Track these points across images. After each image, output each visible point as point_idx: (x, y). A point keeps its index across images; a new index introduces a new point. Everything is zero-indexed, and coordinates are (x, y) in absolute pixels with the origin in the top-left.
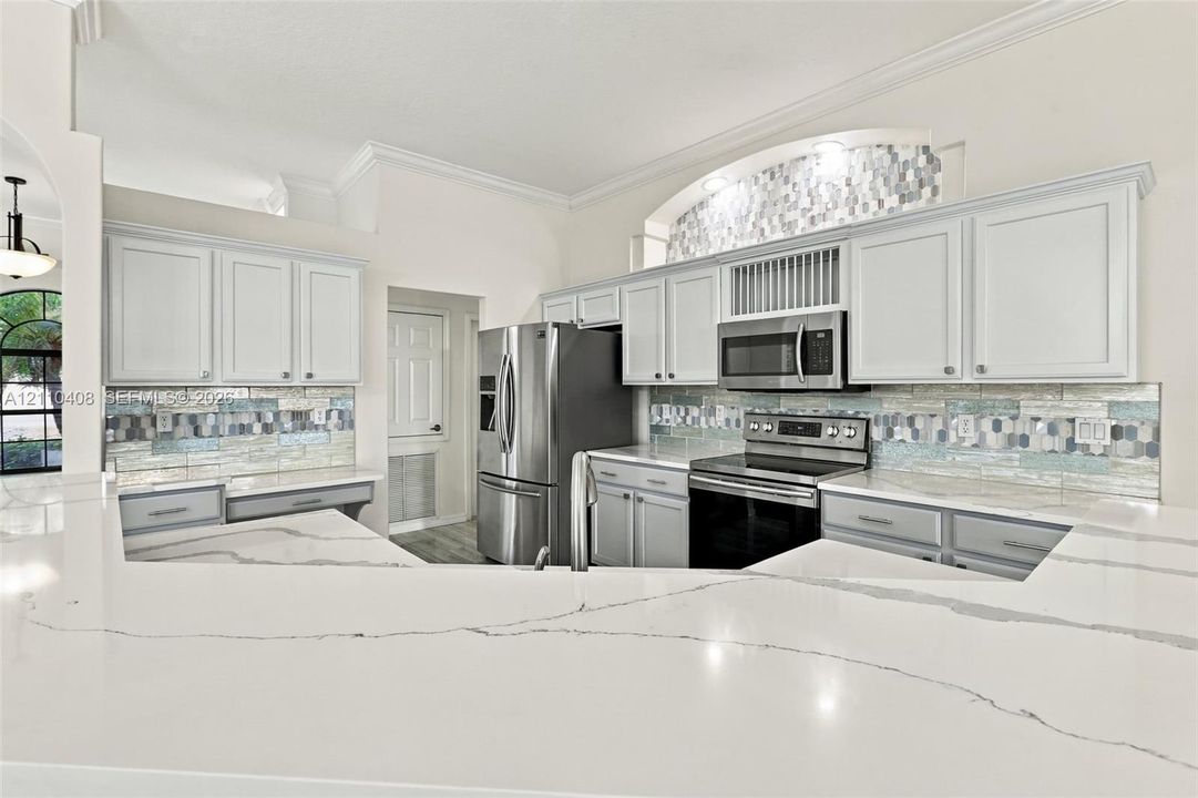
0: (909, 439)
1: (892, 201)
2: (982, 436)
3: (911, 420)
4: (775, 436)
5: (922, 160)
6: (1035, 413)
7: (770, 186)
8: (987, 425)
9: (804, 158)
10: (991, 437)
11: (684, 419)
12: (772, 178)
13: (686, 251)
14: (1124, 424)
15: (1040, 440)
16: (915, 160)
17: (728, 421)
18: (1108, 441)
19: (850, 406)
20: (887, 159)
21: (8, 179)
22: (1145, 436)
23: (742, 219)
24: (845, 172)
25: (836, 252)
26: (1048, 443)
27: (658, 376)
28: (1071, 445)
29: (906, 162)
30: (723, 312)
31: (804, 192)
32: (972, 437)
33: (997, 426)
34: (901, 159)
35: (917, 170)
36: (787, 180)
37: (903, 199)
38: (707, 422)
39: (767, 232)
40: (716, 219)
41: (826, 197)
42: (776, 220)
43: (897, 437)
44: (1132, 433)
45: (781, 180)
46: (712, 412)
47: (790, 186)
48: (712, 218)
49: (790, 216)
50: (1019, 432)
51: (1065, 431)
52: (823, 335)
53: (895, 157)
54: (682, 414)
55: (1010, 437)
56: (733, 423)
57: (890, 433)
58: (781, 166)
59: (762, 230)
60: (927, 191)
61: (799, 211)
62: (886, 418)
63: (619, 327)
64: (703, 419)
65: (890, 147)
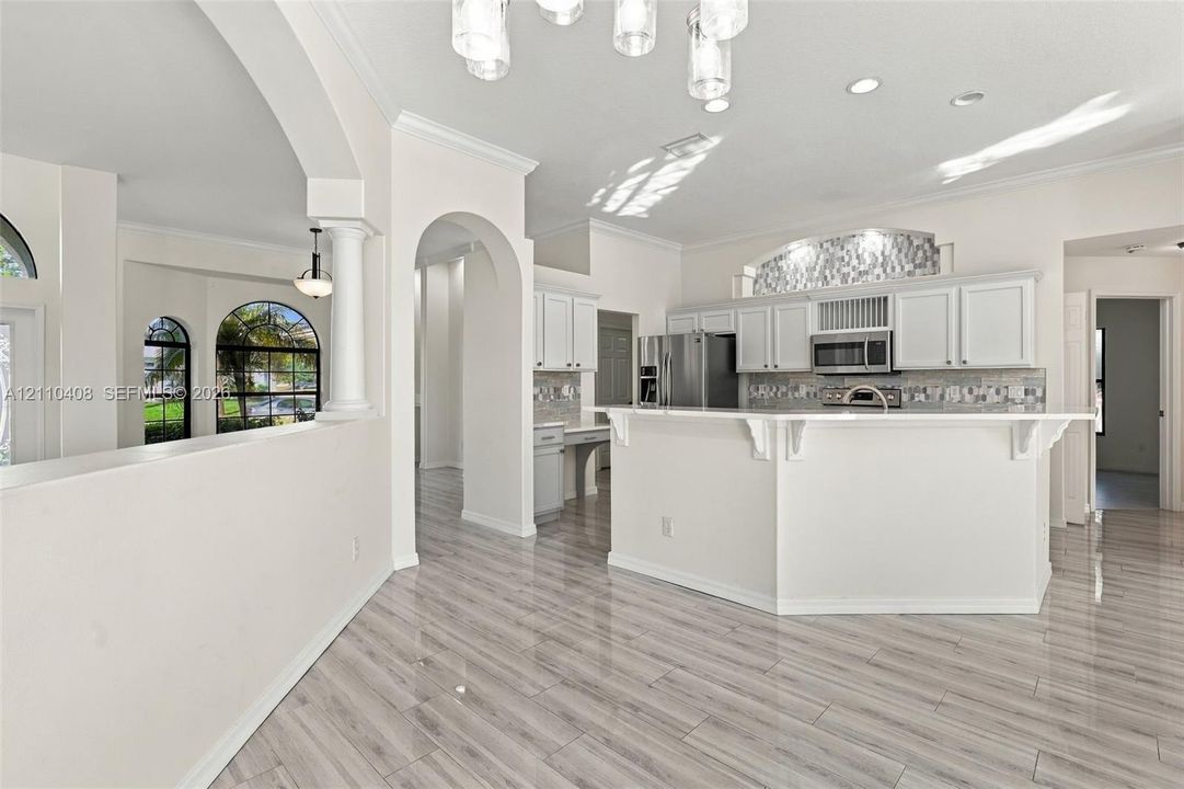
0: (923, 400)
1: (910, 267)
2: (963, 396)
3: (925, 390)
5: (927, 246)
6: (990, 384)
7: (831, 250)
8: (965, 390)
9: (854, 236)
10: (968, 398)
11: (776, 394)
12: (832, 244)
13: (769, 285)
14: (1031, 388)
15: (992, 398)
16: (923, 246)
17: (808, 394)
18: (1023, 396)
19: (889, 383)
20: (906, 244)
21: (311, 230)
22: (1039, 393)
23: (810, 269)
24: (881, 248)
25: (886, 299)
26: (996, 399)
27: (766, 366)
28: (1006, 399)
29: (917, 246)
30: (813, 329)
31: (854, 256)
32: (957, 397)
33: (971, 391)
34: (915, 244)
35: (925, 252)
36: (842, 249)
37: (915, 267)
38: (793, 394)
40: (792, 267)
41: (868, 261)
42: (835, 271)
43: (917, 399)
44: (1034, 392)
45: (839, 247)
46: (796, 388)
47: (845, 251)
48: (788, 267)
49: (845, 270)
50: (981, 393)
51: (1003, 392)
52: (879, 344)
53: (911, 243)
54: (775, 389)
55: (977, 396)
56: (812, 396)
57: (912, 397)
58: (838, 239)
59: (826, 277)
60: (929, 263)
61: (850, 268)
62: (910, 388)
63: (734, 336)
64: (790, 393)
65: (909, 236)
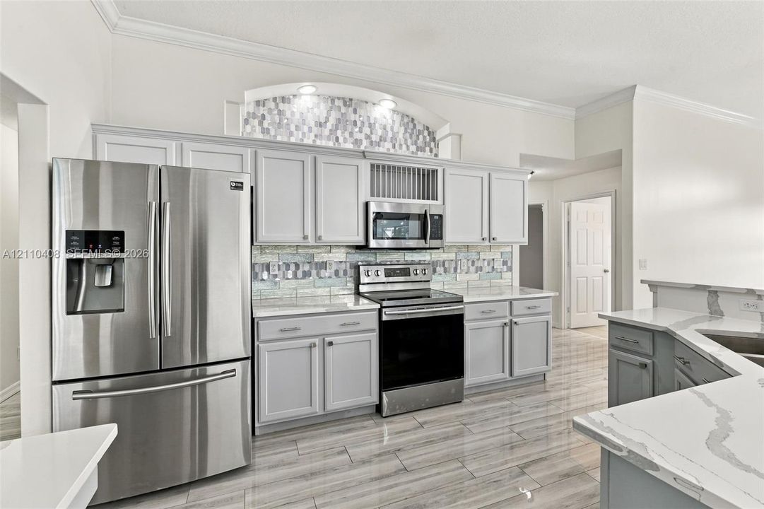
0: (442, 272)
1: (413, 148)
2: (468, 268)
3: (443, 264)
4: (382, 278)
5: (426, 133)
6: (484, 257)
7: (343, 110)
8: (470, 263)
9: (367, 103)
10: (472, 269)
12: (345, 104)
13: (265, 131)
14: (505, 260)
15: (485, 268)
16: (423, 131)
17: (337, 272)
18: (502, 267)
19: (416, 257)
20: (411, 126)
23: (320, 125)
24: (390, 123)
26: (488, 269)
27: (305, 237)
28: (493, 269)
29: (419, 131)
30: (367, 193)
31: (366, 124)
32: (465, 269)
33: (473, 264)
34: (417, 128)
35: (424, 138)
36: (355, 112)
37: (418, 149)
38: (318, 274)
39: (341, 140)
40: (297, 116)
41: (379, 133)
44: (507, 263)
45: (351, 110)
46: (323, 266)
47: (357, 116)
49: (358, 136)
50: (479, 265)
51: (492, 264)
52: (437, 217)
53: (414, 125)
54: (293, 269)
55: (477, 268)
58: (351, 100)
60: (427, 148)
64: (314, 272)
65: (413, 119)
